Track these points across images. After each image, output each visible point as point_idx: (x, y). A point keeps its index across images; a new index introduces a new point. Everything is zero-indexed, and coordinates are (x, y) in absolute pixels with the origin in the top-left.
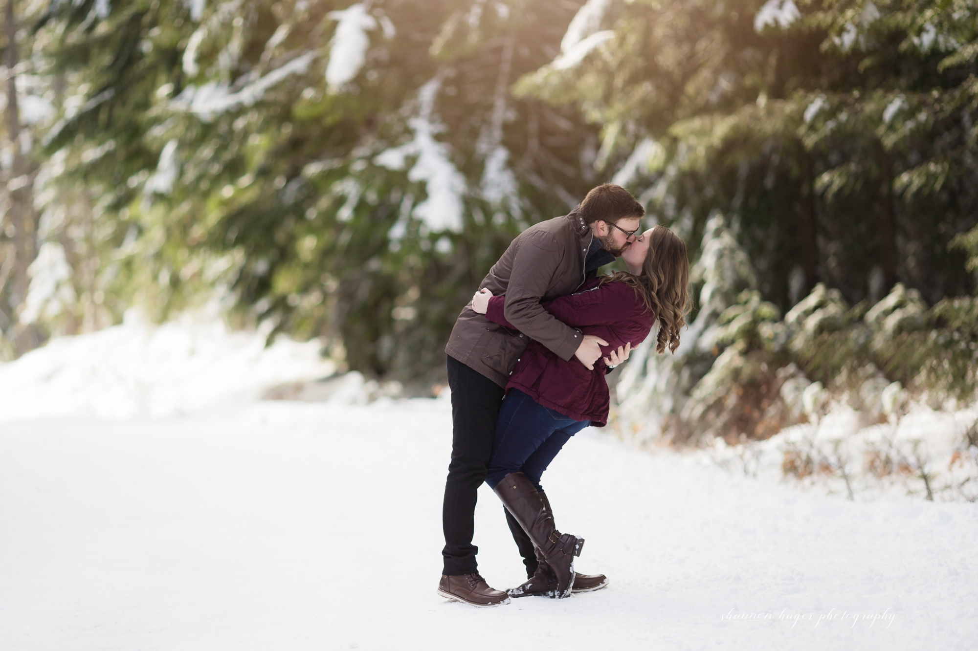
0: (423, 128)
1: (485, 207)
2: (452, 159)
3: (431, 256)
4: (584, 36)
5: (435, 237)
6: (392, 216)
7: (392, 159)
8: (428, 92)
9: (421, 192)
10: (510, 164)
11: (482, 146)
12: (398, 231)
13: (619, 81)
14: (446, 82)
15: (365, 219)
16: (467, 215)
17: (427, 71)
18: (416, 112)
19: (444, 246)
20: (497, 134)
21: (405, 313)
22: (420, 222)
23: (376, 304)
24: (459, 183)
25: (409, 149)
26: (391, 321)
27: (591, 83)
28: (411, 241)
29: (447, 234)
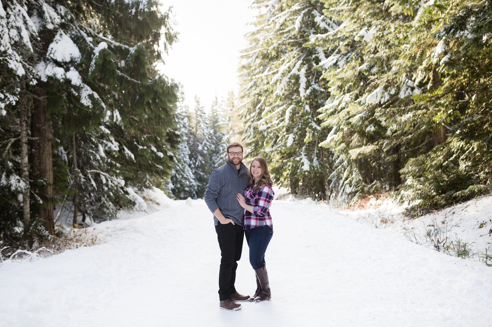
0: (303, 153)
1: (313, 167)
2: (308, 159)
3: (304, 175)
4: (330, 136)
5: (305, 172)
6: (298, 169)
7: (298, 159)
8: (304, 148)
9: (303, 164)
10: (317, 160)
11: (313, 157)
12: (299, 171)
13: (338, 143)
14: (307, 146)
15: (293, 169)
16: (310, 168)
17: (304, 144)
18: (302, 151)
19: (306, 173)
20: (315, 155)
21: (300, 184)
22: (303, 169)
23: (296, 183)
24: (309, 162)
25: (301, 157)
26: (298, 185)
27: (333, 144)
28: (301, 172)
29: (307, 171)
